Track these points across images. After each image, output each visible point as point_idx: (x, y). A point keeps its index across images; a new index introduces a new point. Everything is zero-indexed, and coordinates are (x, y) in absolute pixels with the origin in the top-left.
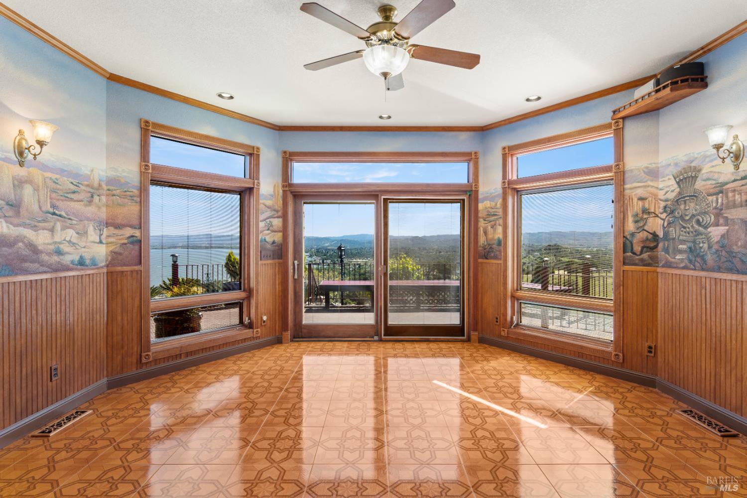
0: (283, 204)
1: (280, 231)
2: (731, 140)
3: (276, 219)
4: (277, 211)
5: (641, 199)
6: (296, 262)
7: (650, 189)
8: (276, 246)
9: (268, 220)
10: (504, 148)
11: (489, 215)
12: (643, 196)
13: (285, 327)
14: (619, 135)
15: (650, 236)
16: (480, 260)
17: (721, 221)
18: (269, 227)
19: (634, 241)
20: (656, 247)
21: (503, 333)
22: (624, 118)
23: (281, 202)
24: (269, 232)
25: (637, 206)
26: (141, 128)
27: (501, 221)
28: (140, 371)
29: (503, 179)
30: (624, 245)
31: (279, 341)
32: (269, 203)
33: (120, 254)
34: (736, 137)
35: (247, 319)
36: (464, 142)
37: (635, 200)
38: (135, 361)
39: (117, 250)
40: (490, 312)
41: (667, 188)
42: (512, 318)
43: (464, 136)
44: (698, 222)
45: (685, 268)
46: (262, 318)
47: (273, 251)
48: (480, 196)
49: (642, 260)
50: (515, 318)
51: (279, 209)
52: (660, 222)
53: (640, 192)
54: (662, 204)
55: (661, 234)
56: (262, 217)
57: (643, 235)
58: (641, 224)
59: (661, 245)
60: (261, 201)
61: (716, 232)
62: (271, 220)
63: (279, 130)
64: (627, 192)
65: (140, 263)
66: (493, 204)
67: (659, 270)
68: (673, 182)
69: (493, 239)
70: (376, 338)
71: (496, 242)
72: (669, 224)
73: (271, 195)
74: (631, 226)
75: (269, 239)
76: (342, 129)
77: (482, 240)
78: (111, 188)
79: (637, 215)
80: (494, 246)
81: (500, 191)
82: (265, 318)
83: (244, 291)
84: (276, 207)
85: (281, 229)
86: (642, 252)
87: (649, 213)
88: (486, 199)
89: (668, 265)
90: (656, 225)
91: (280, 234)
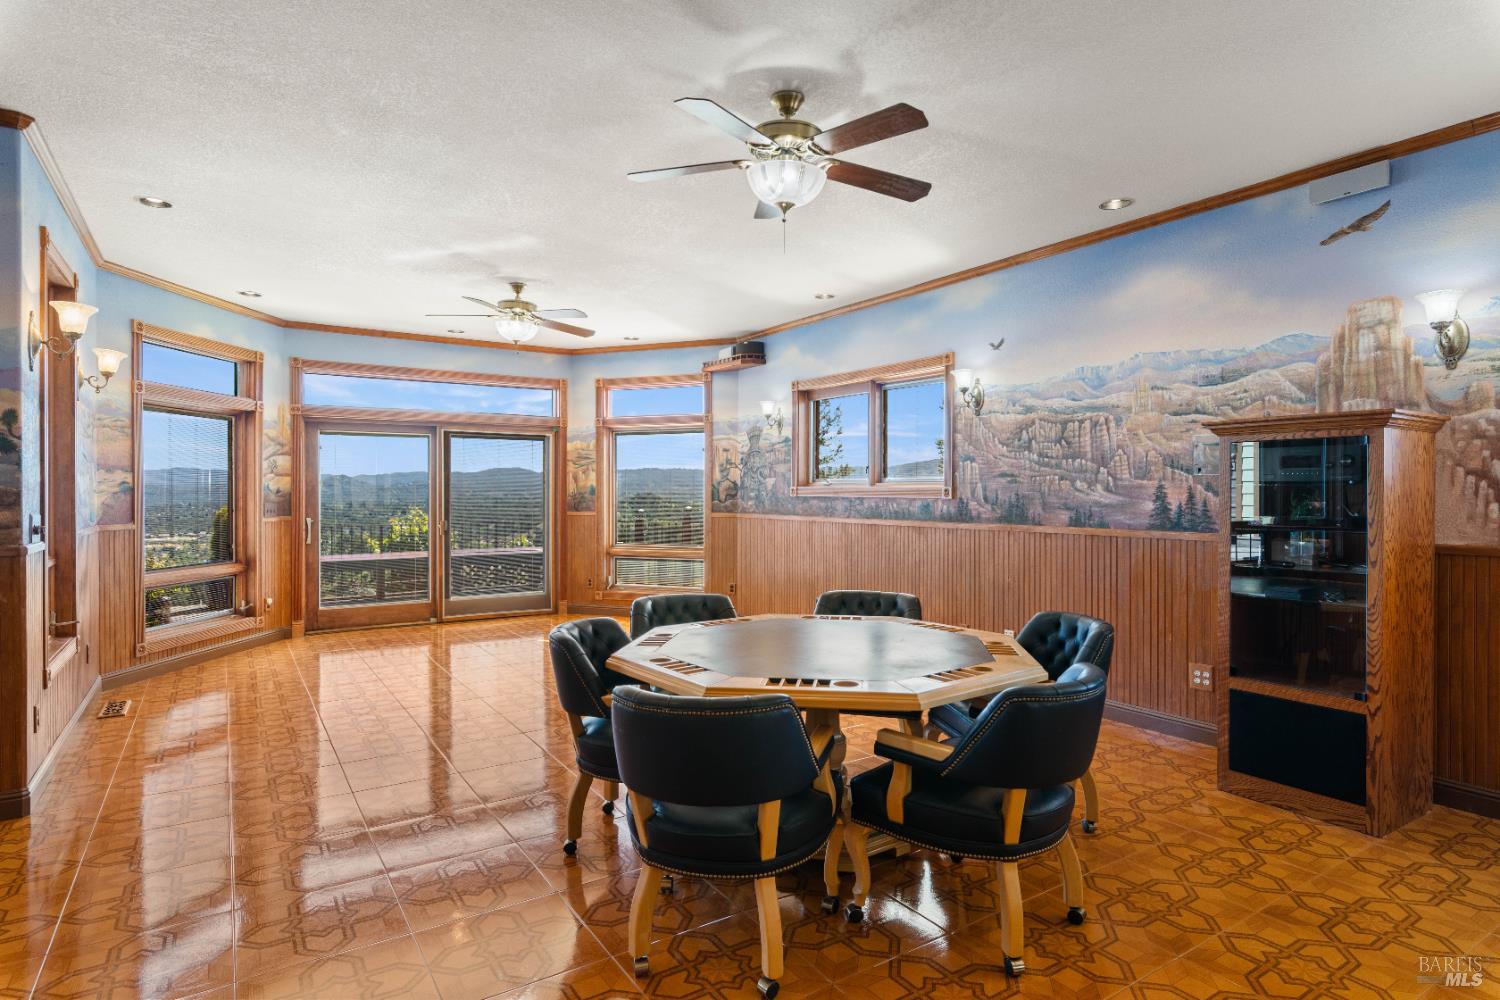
0: (293, 434)
1: (287, 475)
2: (777, 412)
3: (281, 457)
4: (282, 445)
5: (726, 450)
6: (309, 520)
7: (731, 441)
8: (281, 496)
9: (272, 459)
10: (598, 381)
11: (580, 457)
12: (727, 447)
13: (295, 613)
14: (709, 386)
15: (732, 485)
16: (569, 513)
17: (773, 474)
18: (273, 469)
19: (721, 489)
20: (736, 495)
21: (597, 598)
22: (712, 372)
23: (289, 432)
24: (272, 475)
25: (721, 457)
26: (133, 333)
27: (594, 466)
28: (134, 668)
29: (597, 416)
30: (713, 494)
31: (286, 635)
32: (273, 433)
33: (112, 507)
34: (779, 410)
35: (243, 603)
36: (549, 368)
37: (721, 451)
38: (128, 654)
39: (108, 501)
40: (582, 576)
41: (742, 442)
42: (607, 579)
43: (549, 358)
44: (761, 474)
45: (754, 512)
46: (265, 601)
47: (278, 503)
48: (569, 434)
49: (726, 507)
50: (610, 578)
51: (285, 442)
52: (739, 472)
53: (724, 444)
54: (740, 456)
55: (739, 483)
56: (265, 454)
57: (726, 484)
58: (725, 474)
59: (739, 494)
60: (265, 431)
61: (770, 482)
62: (274, 458)
63: (284, 326)
64: (715, 443)
65: (133, 519)
66: (585, 445)
67: (738, 515)
68: (746, 438)
69: (584, 487)
70: (433, 620)
71: (589, 490)
72: (745, 474)
73: (275, 422)
74: (718, 475)
75: (273, 487)
76: (384, 334)
77: (571, 488)
78: (103, 416)
79: (722, 465)
80: (586, 495)
81: (593, 430)
82: (270, 601)
83: (237, 562)
84: (281, 439)
85: (289, 472)
86: (726, 500)
87: (731, 464)
88: (575, 438)
89: (744, 511)
90: (736, 474)
91: (288, 479)
